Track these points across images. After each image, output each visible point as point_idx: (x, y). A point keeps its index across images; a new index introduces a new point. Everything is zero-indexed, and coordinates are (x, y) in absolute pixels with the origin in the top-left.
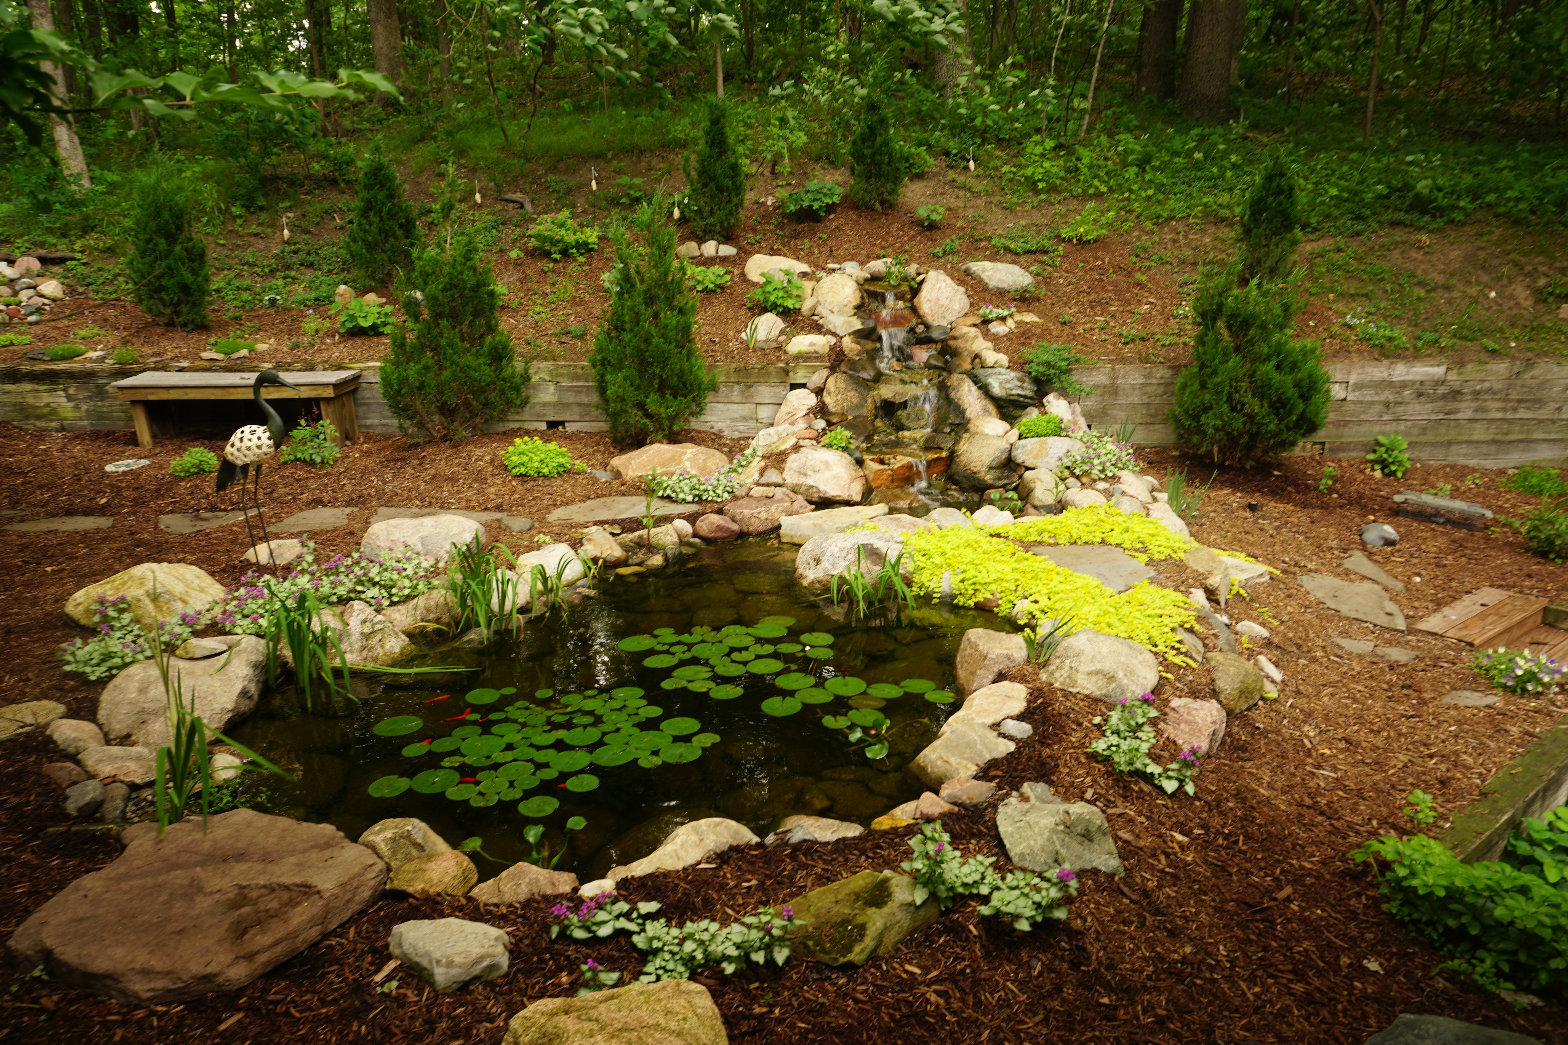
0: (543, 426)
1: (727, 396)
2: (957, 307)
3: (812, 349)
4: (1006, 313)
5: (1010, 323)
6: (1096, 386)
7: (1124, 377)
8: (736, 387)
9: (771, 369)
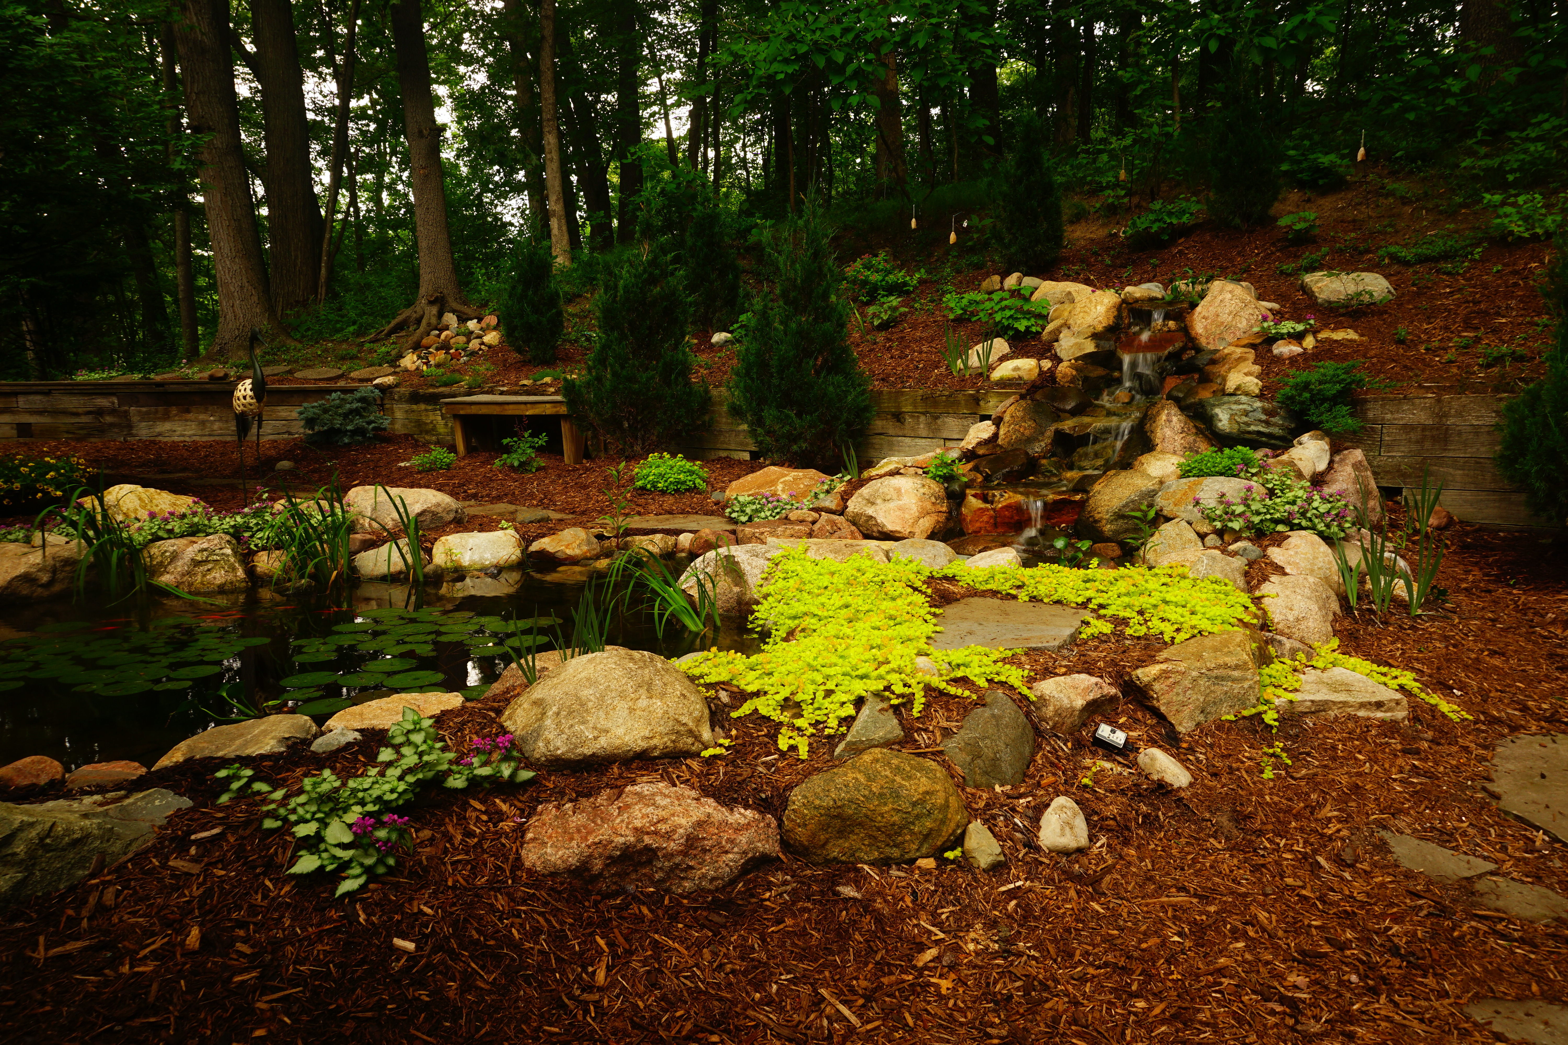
0: (747, 456)
1: (913, 429)
2: (1243, 324)
3: (1015, 374)
4: (1300, 327)
5: (1309, 342)
6: (1408, 428)
7: (1459, 414)
8: (922, 418)
9: (960, 397)
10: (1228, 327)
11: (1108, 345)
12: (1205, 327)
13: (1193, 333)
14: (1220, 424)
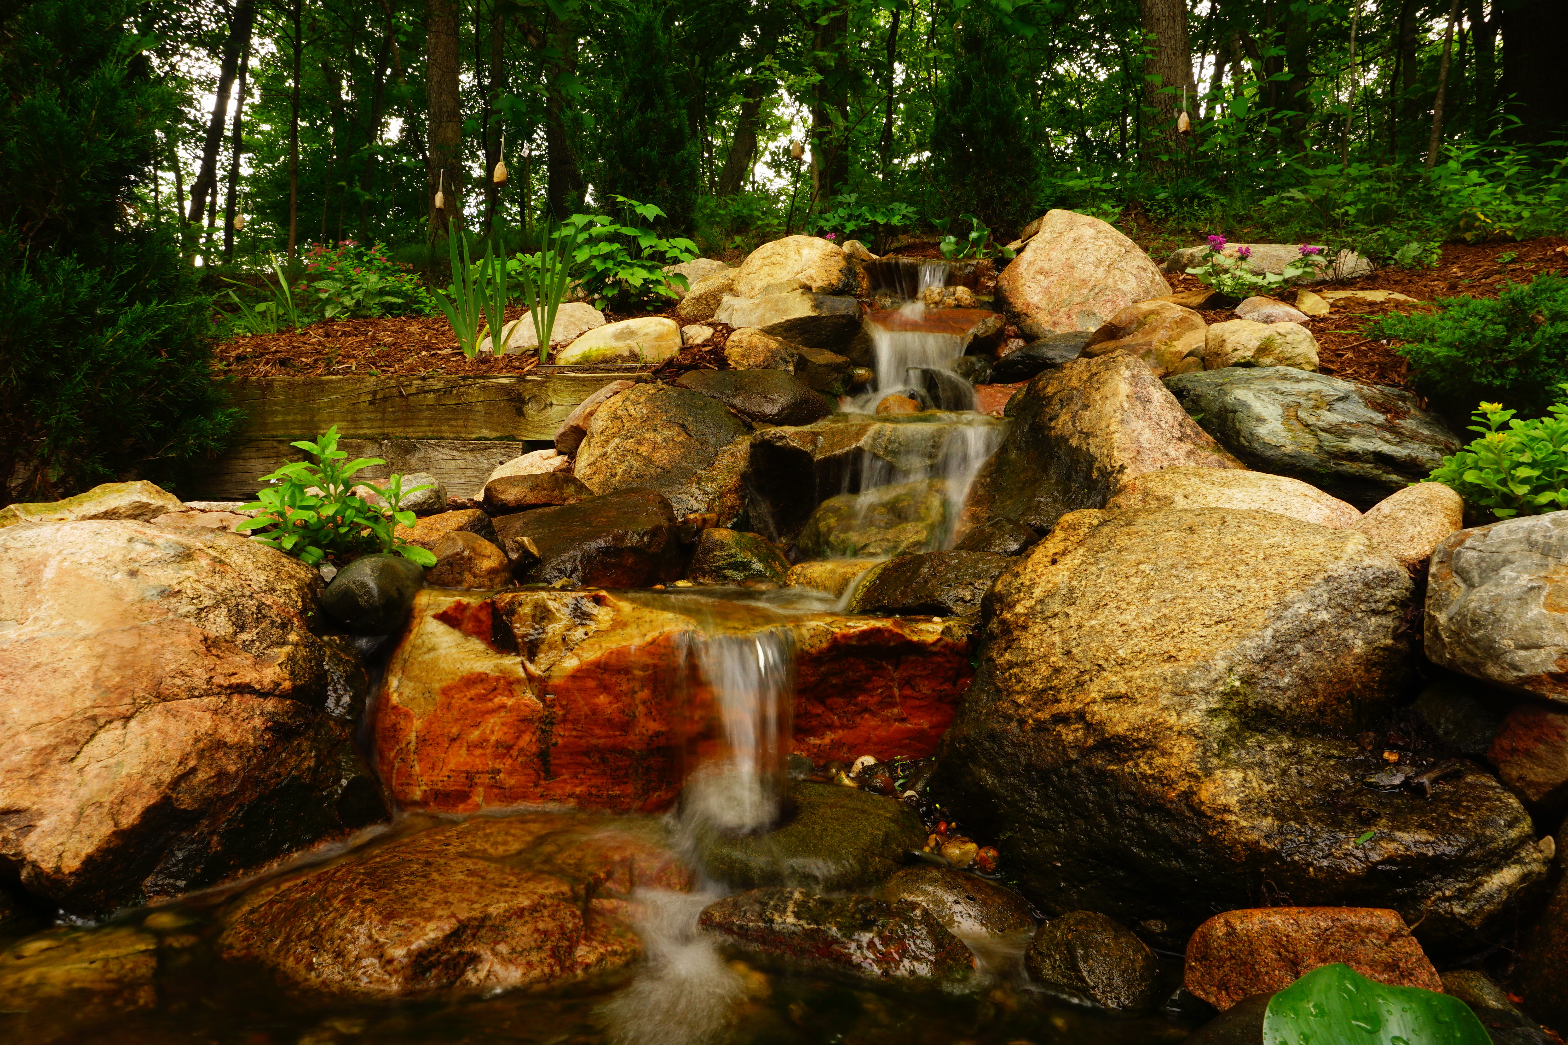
2: (1130, 285)
3: (622, 347)
5: (1314, 304)
10: (1098, 291)
11: (845, 306)
12: (1047, 291)
13: (1018, 305)
14: (1262, 431)
